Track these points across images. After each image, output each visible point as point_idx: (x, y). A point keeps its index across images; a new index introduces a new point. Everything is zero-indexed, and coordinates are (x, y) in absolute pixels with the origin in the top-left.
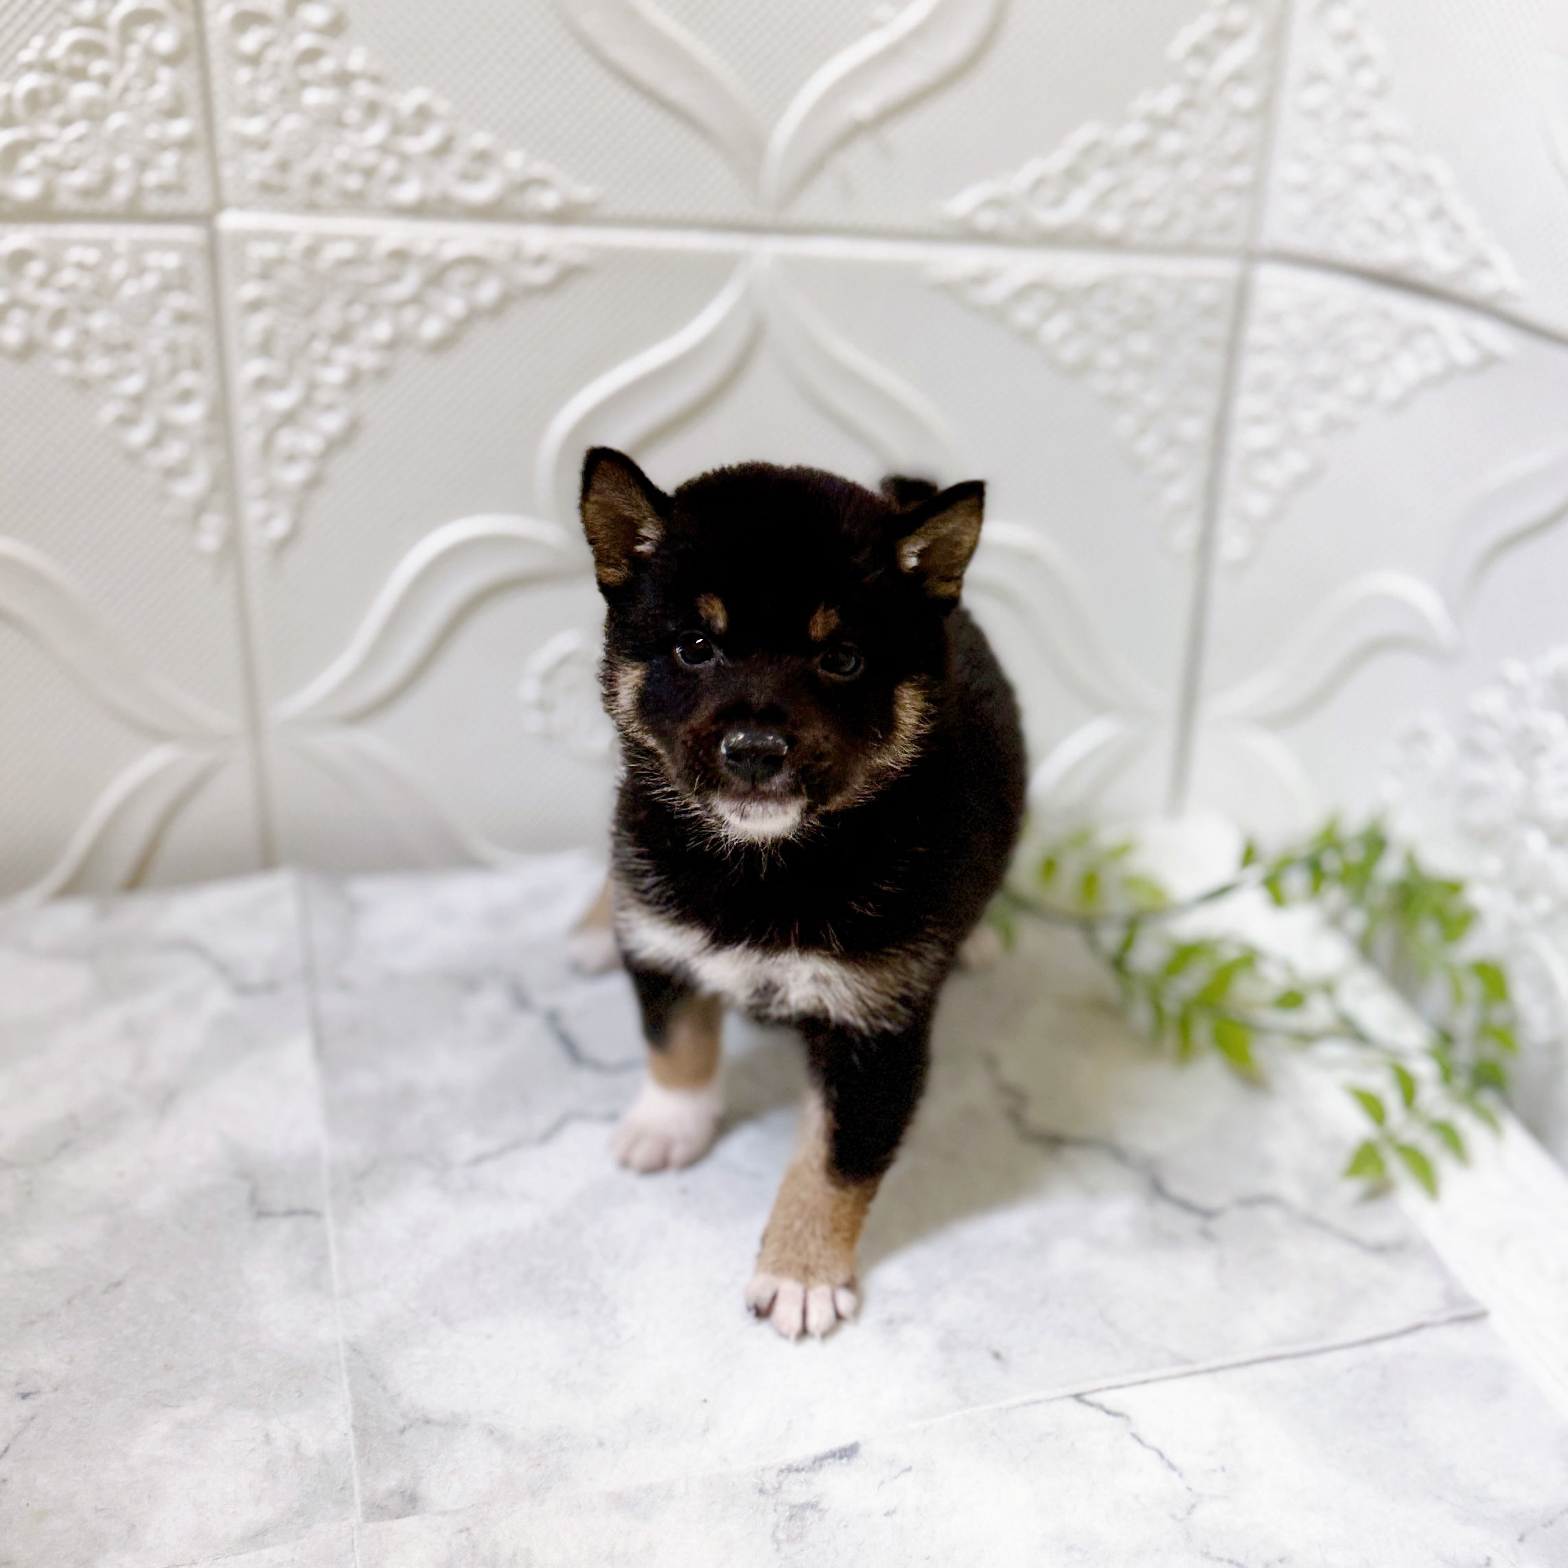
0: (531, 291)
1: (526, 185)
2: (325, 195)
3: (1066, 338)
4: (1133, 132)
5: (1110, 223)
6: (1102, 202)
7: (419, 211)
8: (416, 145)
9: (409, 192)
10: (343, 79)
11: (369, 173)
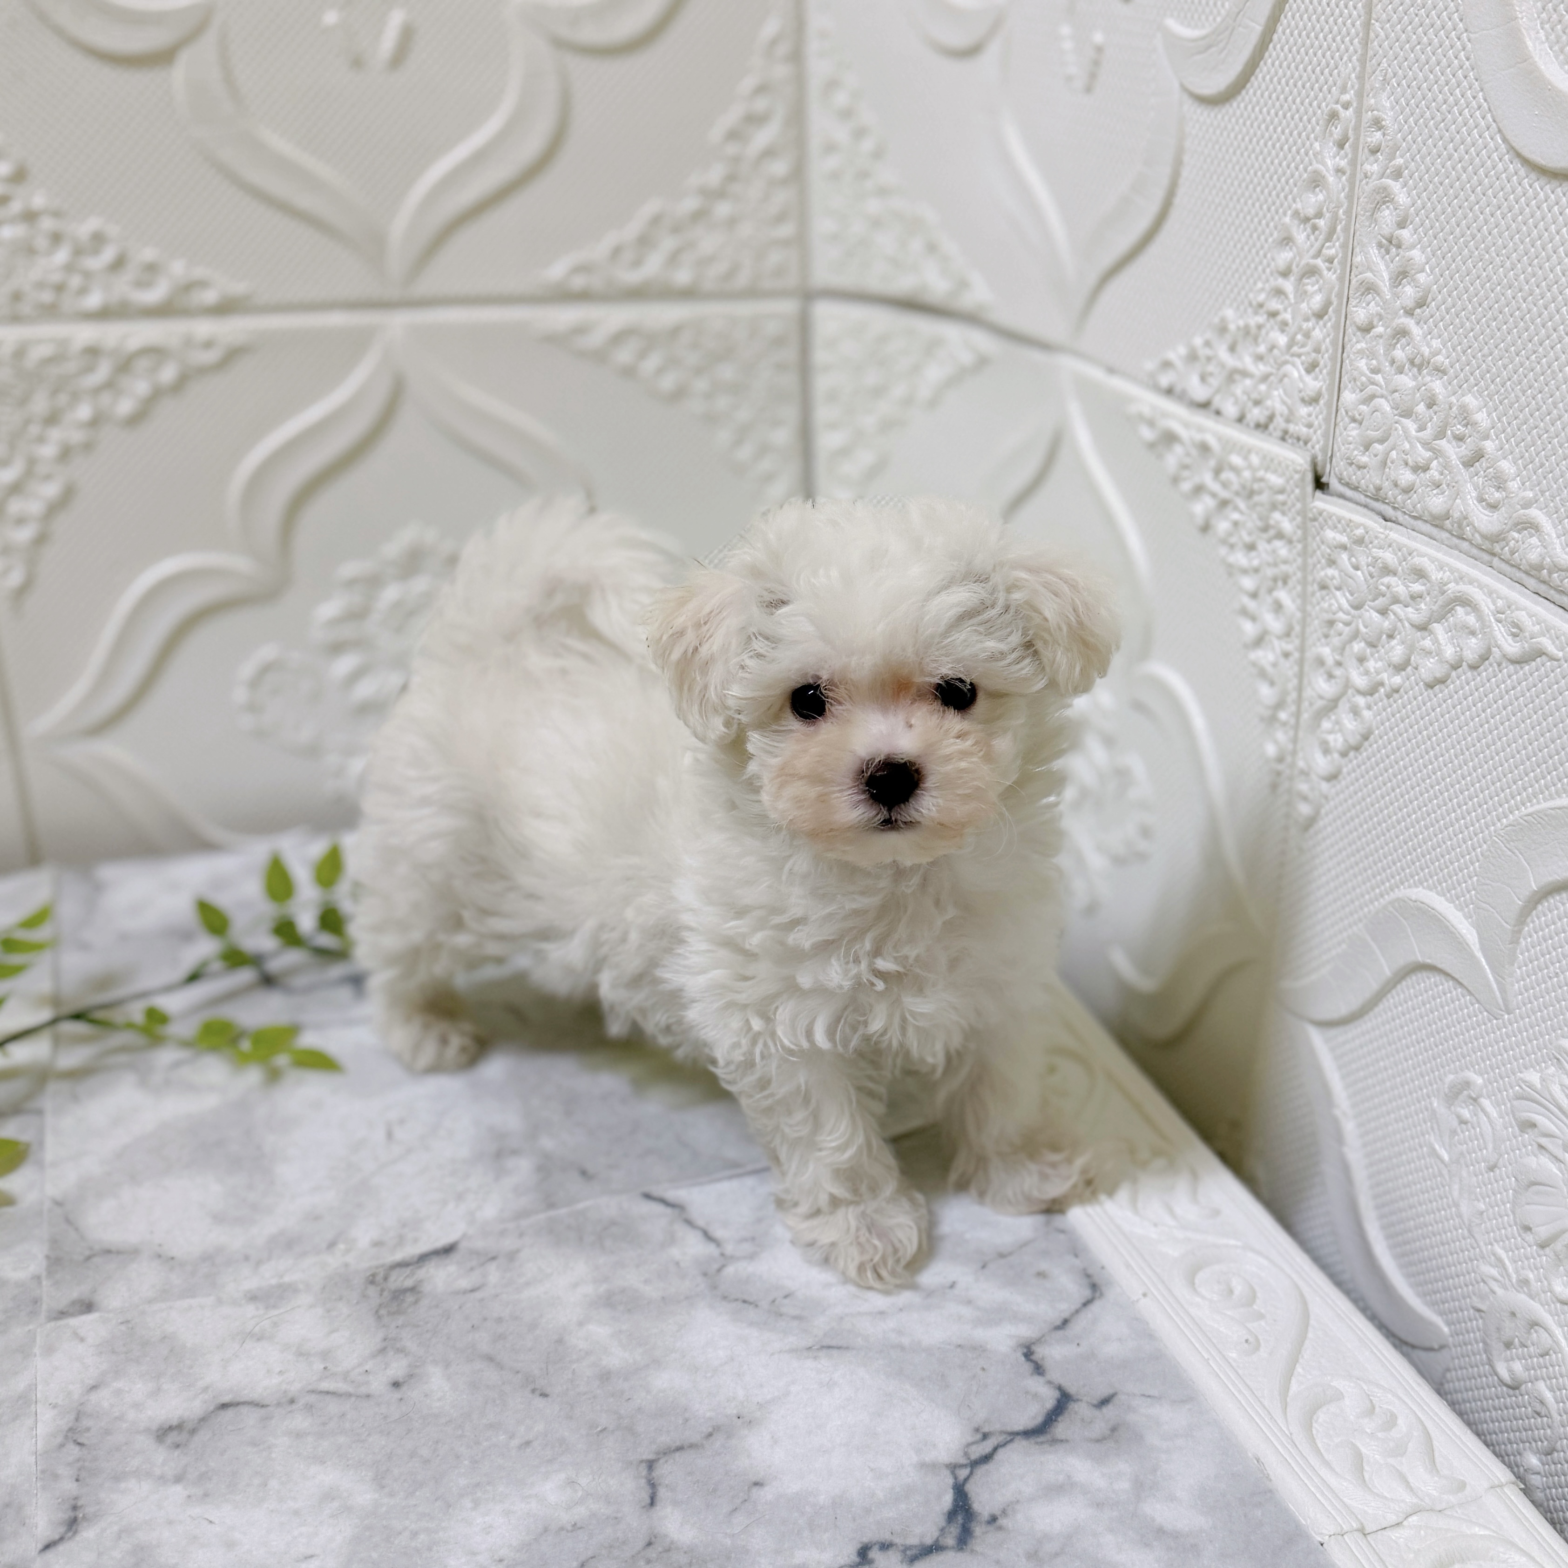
0: (203, 371)
1: (190, 287)
2: (26, 309)
3: (660, 371)
4: (690, 204)
5: (683, 277)
6: (673, 259)
7: (104, 314)
8: (97, 263)
9: (94, 300)
10: (30, 217)
11: (60, 288)
